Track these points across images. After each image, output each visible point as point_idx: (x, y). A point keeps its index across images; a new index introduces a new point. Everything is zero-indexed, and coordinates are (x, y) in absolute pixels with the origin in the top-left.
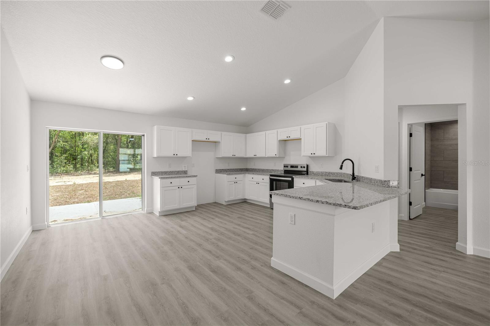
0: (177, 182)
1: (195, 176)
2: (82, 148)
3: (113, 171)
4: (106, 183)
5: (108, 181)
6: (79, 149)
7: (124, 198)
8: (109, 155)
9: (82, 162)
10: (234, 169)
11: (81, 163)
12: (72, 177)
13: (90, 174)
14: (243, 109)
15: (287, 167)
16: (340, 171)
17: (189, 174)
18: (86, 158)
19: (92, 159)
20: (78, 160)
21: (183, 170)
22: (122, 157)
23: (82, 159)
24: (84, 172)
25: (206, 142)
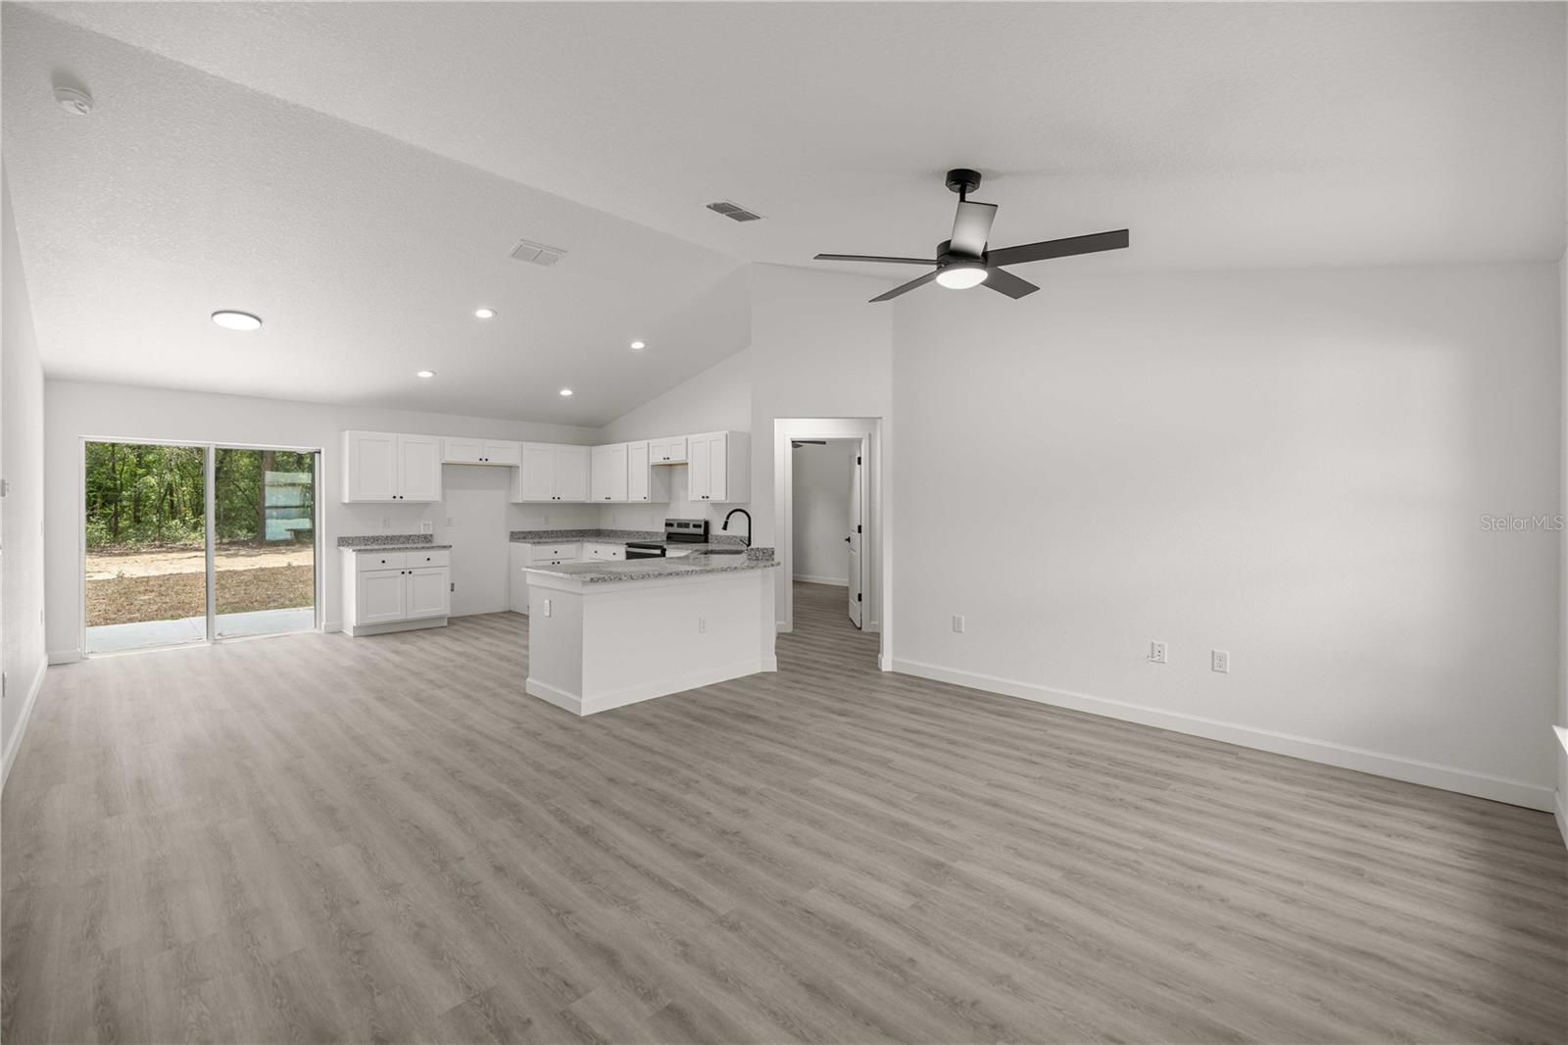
0: (397, 559)
1: (445, 547)
2: (139, 465)
3: (249, 540)
4: (222, 575)
5: (231, 569)
6: (125, 468)
7: (275, 608)
8: (232, 487)
9: (136, 510)
10: (560, 531)
11: (134, 513)
12: (108, 559)
13: (171, 550)
14: (566, 393)
15: (672, 525)
16: (724, 533)
17: (438, 541)
18: (153, 497)
19: (172, 501)
20: (125, 503)
21: (422, 533)
22: (273, 497)
23: (138, 501)
24: (146, 543)
25: (477, 467)
